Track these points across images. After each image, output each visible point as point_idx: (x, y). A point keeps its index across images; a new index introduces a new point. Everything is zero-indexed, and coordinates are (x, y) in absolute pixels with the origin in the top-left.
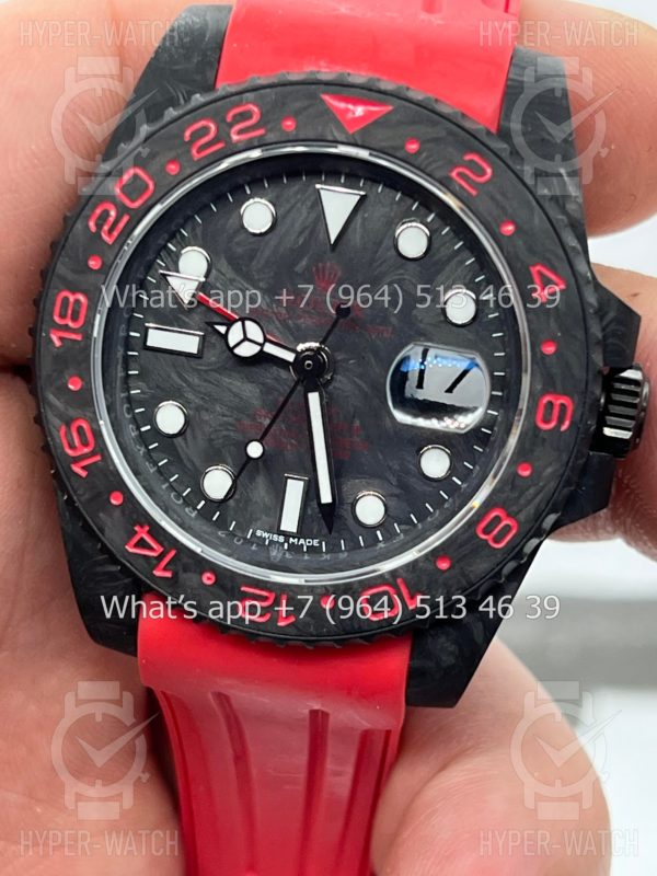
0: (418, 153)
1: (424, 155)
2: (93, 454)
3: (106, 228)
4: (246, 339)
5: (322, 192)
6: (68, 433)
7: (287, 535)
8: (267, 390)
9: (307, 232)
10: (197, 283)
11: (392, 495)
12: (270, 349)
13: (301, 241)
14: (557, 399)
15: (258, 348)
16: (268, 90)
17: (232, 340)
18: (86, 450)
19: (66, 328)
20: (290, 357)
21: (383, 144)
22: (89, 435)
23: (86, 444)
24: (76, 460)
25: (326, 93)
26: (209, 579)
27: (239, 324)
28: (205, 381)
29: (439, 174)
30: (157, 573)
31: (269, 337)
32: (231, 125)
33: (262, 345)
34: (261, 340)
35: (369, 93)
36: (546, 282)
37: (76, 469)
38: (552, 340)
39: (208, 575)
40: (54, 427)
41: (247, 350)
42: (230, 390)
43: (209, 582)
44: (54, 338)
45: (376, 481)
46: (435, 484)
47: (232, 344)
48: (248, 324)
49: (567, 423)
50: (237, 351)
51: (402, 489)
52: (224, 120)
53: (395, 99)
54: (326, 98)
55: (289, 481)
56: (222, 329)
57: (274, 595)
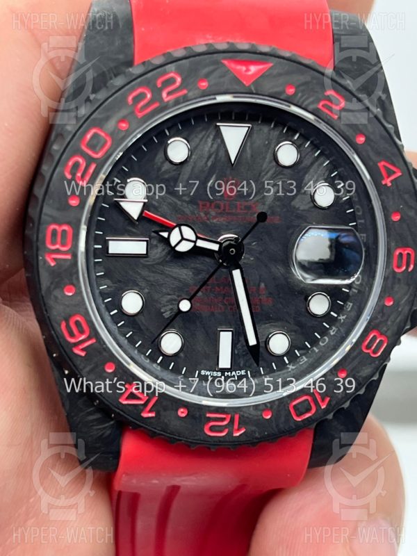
0: (295, 94)
1: (300, 95)
2: (89, 338)
3: (79, 175)
4: (183, 239)
5: (221, 128)
6: (68, 326)
7: (223, 371)
8: (197, 272)
9: (213, 156)
10: (142, 204)
11: (291, 331)
12: (201, 243)
13: (209, 164)
14: (405, 250)
15: (192, 244)
16: (184, 61)
17: (173, 241)
18: (83, 337)
19: (57, 251)
20: (215, 247)
21: (271, 91)
22: (85, 326)
23: (82, 332)
24: (76, 345)
25: (225, 59)
26: (182, 412)
27: (177, 230)
28: (153, 272)
29: (311, 107)
30: (145, 415)
31: (198, 235)
32: (161, 90)
33: (195, 242)
34: (193, 238)
35: (255, 55)
36: (390, 173)
37: (76, 351)
38: (397, 212)
39: (182, 410)
40: (57, 323)
41: (185, 247)
42: (172, 277)
43: (184, 415)
44: (48, 260)
45: (279, 323)
46: (319, 320)
47: (173, 244)
48: (184, 228)
49: (412, 266)
50: (178, 249)
51: (298, 326)
52: (155, 85)
53: (273, 58)
54: (226, 62)
55: (221, 333)
56: (165, 235)
57: (230, 416)
